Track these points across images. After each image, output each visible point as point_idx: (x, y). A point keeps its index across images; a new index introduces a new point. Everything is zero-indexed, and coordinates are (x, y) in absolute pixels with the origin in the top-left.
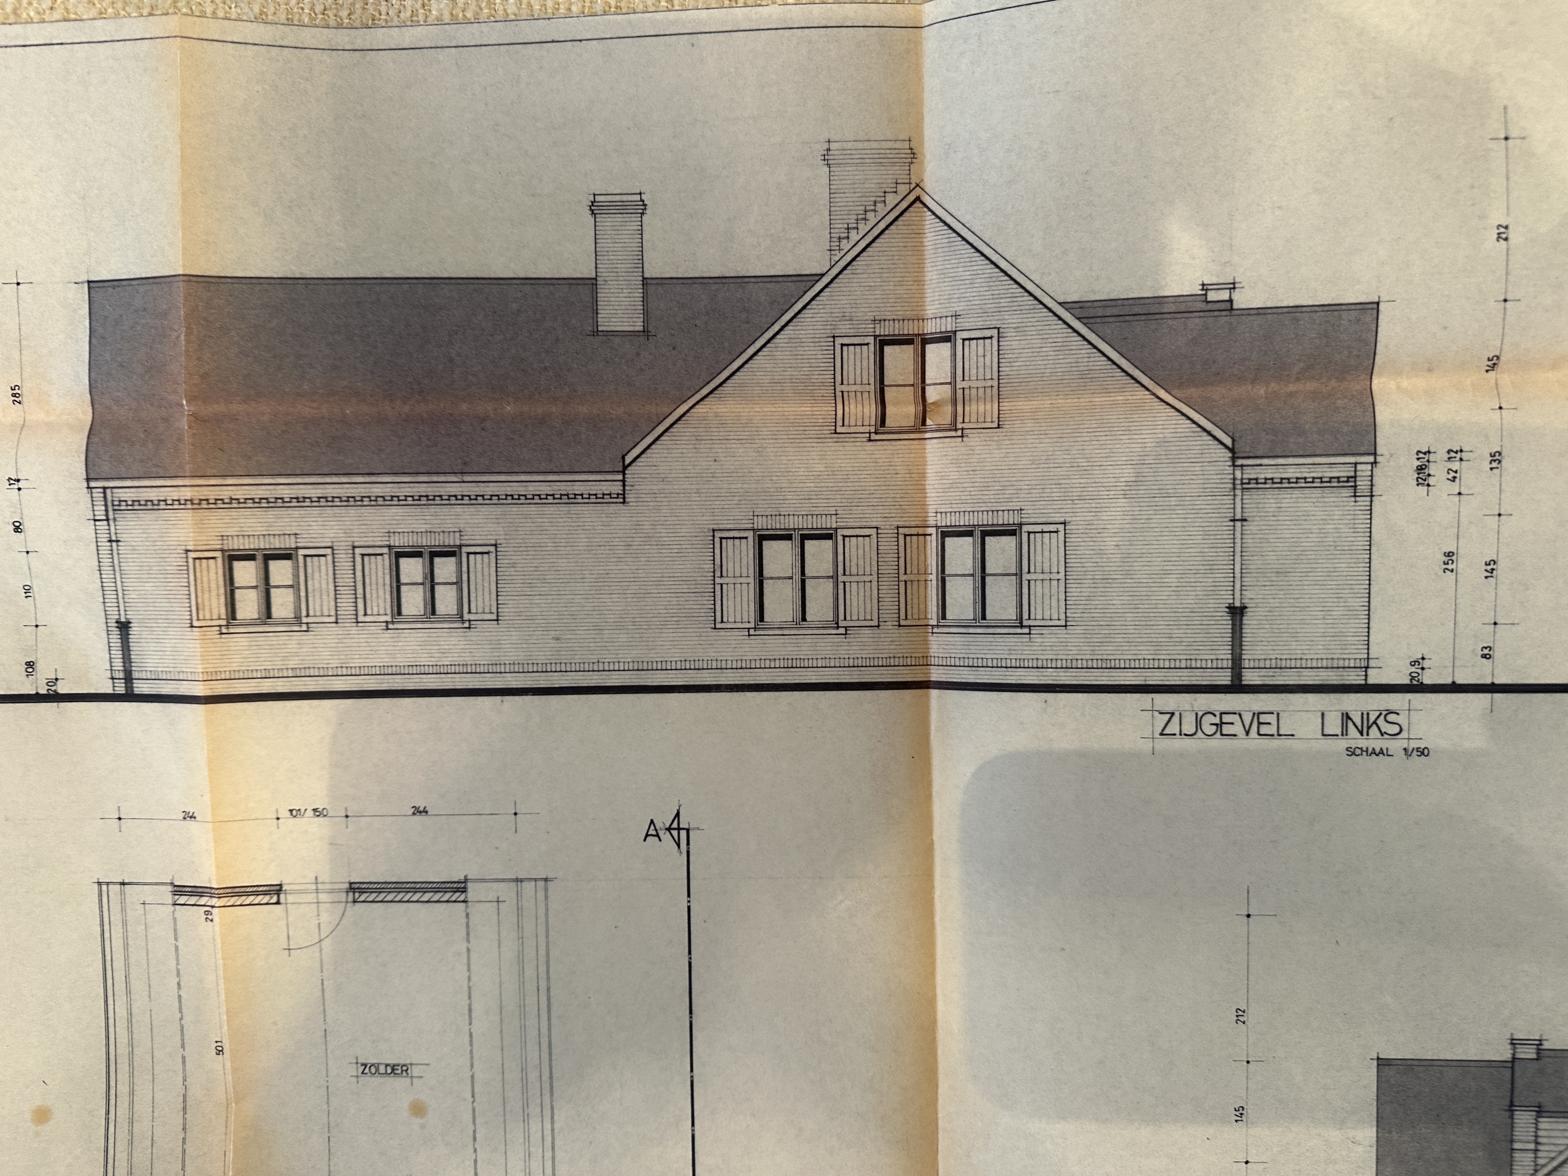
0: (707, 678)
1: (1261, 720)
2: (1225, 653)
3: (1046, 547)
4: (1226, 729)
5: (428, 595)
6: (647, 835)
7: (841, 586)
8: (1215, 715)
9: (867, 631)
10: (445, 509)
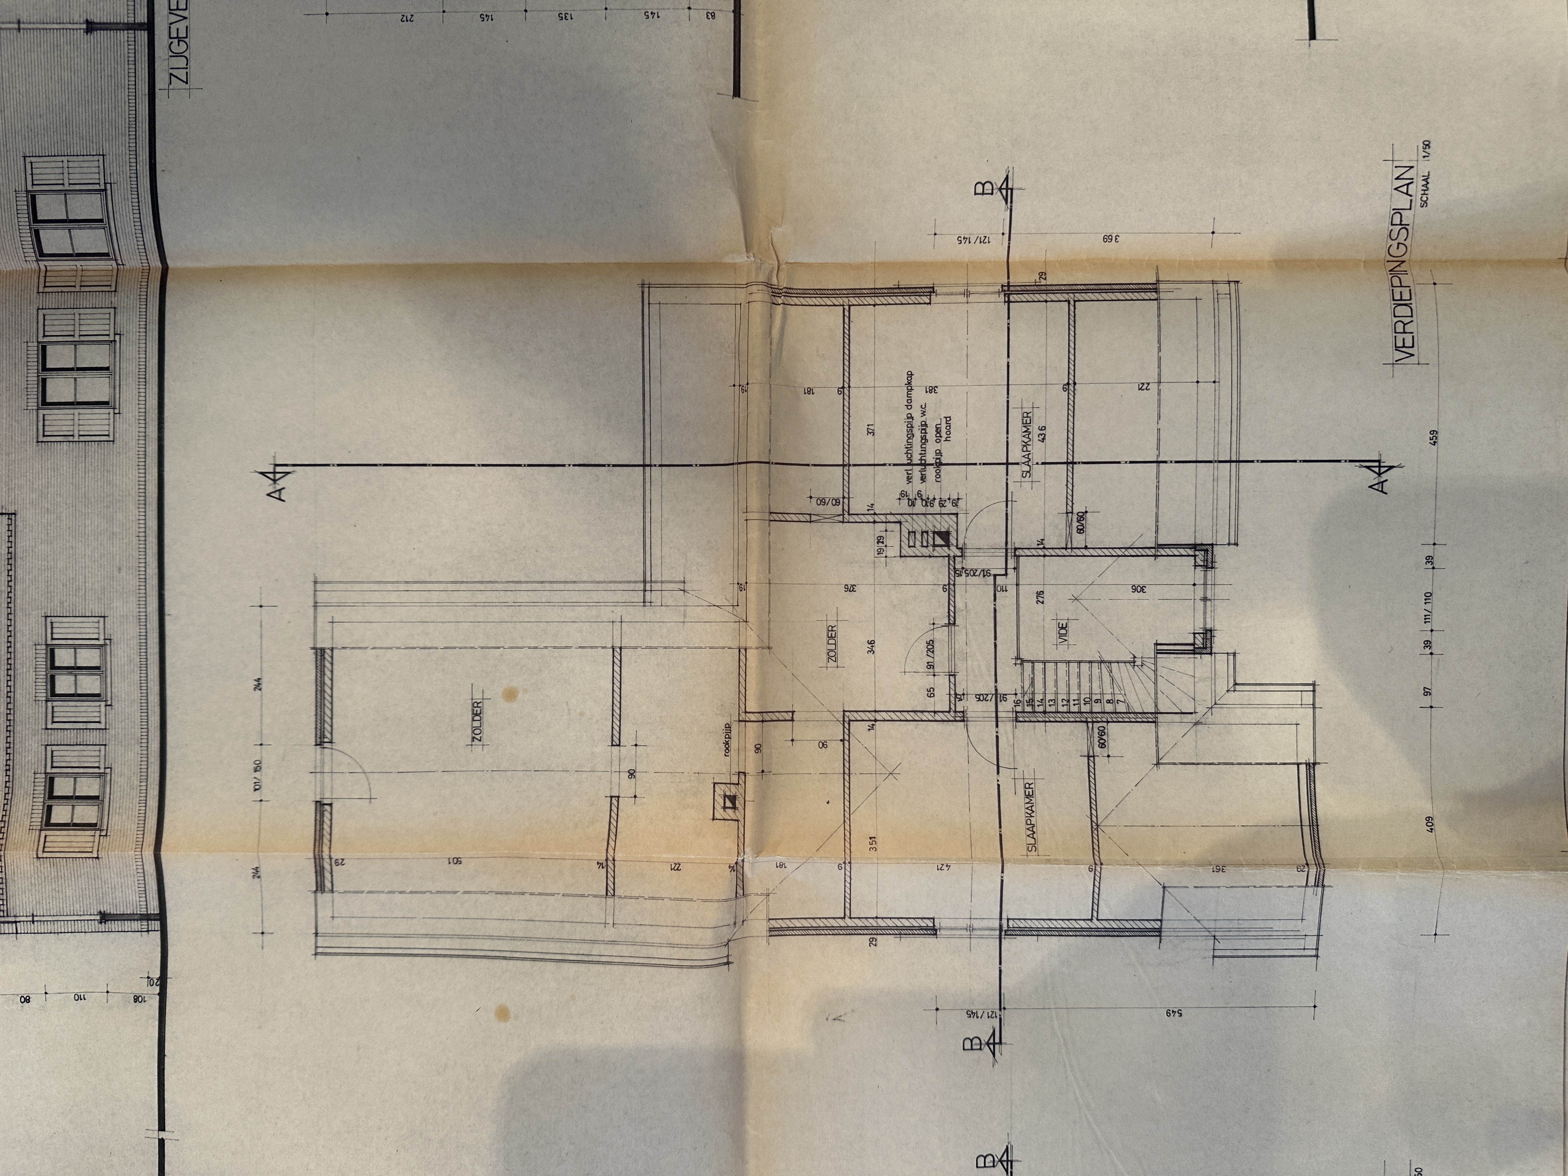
0: (153, 448)
1: (175, 8)
2: (123, 35)
3: (44, 171)
4: (182, 34)
5: (84, 672)
6: (280, 499)
7: (83, 338)
8: (172, 43)
9: (118, 318)
10: (18, 656)
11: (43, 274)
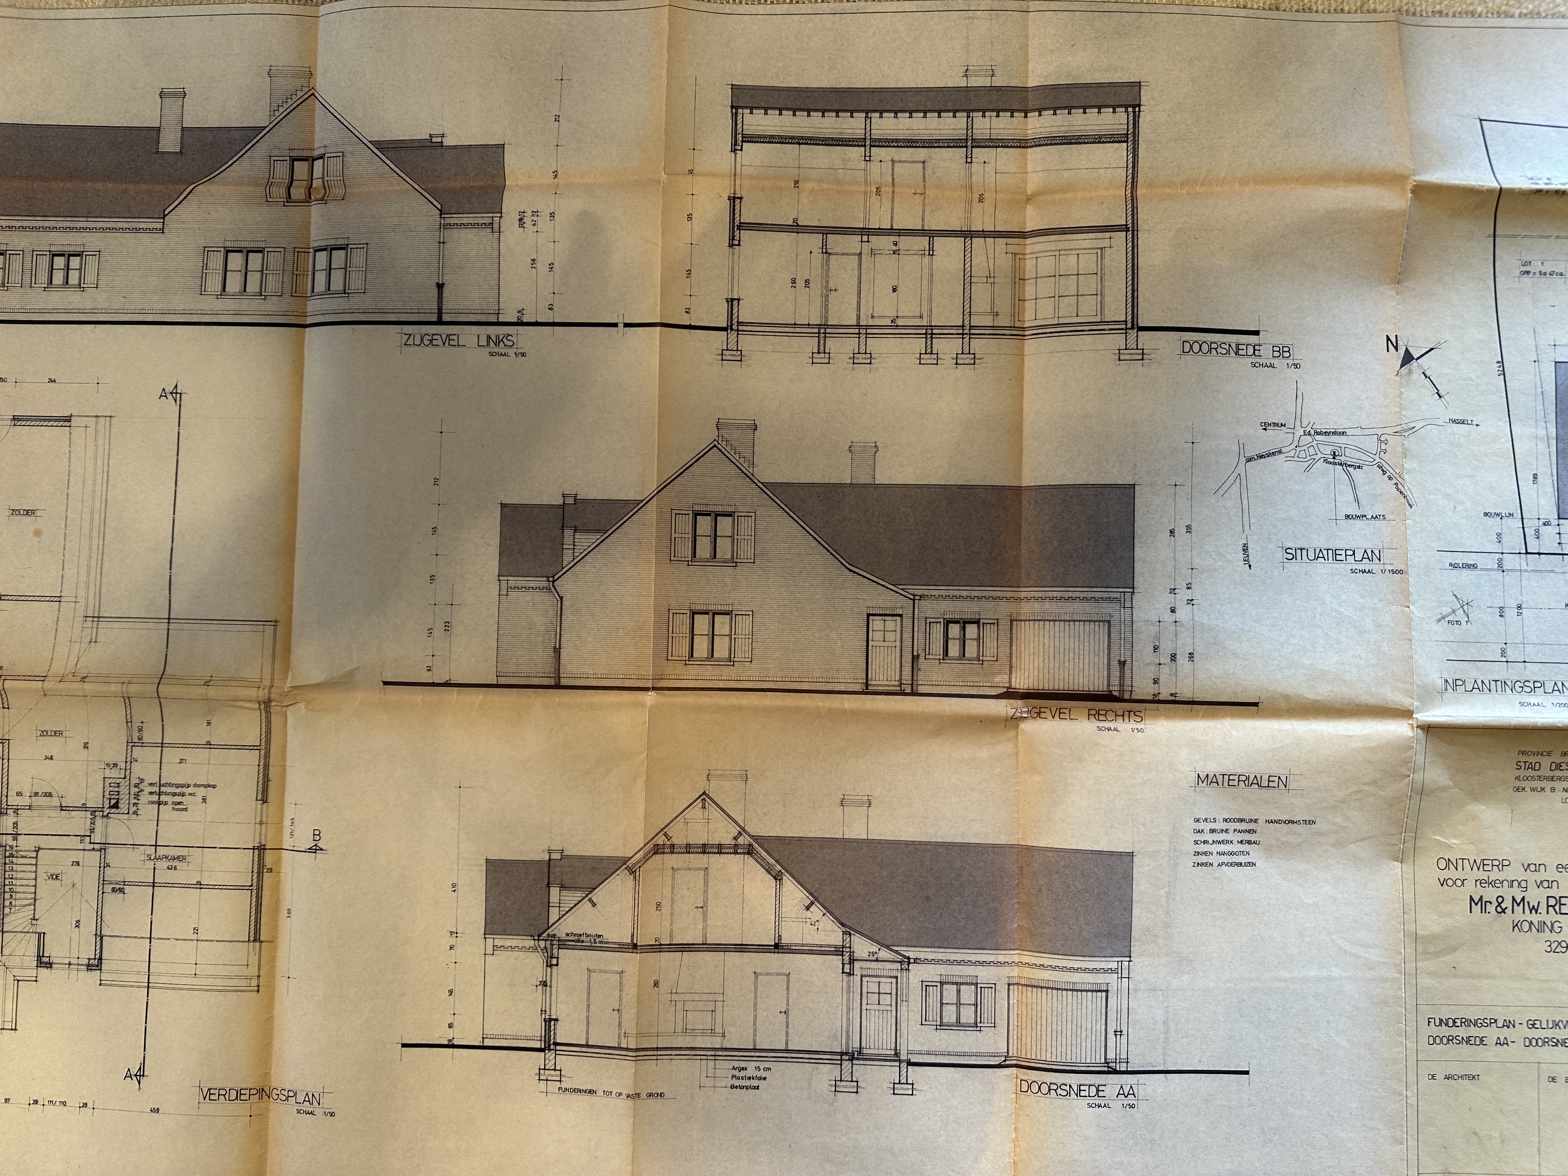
0: (195, 319)
1: (451, 338)
2: (435, 306)
3: (358, 255)
4: (434, 342)
5: (66, 274)
6: (161, 396)
7: (264, 275)
8: (430, 336)
9: (275, 298)
10: (78, 234)
11: (306, 250)
